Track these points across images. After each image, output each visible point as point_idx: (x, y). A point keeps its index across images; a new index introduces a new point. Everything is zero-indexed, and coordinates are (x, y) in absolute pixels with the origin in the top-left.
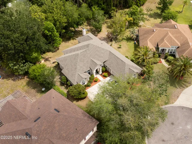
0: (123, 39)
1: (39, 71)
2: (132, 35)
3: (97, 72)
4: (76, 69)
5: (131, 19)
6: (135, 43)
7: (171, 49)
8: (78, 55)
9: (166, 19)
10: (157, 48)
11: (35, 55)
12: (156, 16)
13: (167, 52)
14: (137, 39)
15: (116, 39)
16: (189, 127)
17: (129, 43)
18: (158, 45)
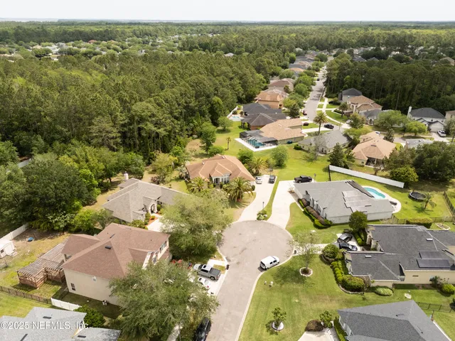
0: (171, 180)
1: (88, 215)
2: (181, 173)
3: (152, 212)
4: (129, 207)
5: (176, 158)
6: (186, 181)
7: (224, 178)
8: (128, 194)
9: (212, 154)
10: (211, 179)
11: (77, 203)
12: (202, 156)
13: (221, 181)
14: (187, 177)
15: (163, 181)
16: (255, 233)
17: (179, 182)
18: (210, 176)
